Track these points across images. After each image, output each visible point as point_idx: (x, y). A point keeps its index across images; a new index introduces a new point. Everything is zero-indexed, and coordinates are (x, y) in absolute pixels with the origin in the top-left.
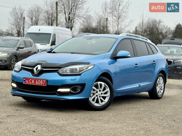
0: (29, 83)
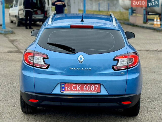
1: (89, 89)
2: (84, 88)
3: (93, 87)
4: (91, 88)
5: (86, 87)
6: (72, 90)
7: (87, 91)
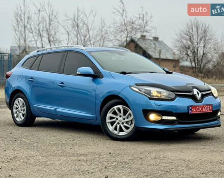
0: (196, 111)
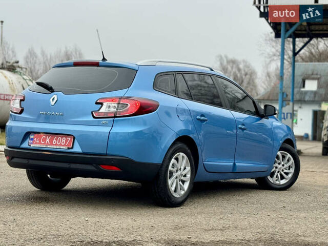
1: (59, 142)
2: (54, 141)
3: (64, 140)
4: (62, 141)
5: (56, 140)
6: (40, 143)
7: (56, 145)
